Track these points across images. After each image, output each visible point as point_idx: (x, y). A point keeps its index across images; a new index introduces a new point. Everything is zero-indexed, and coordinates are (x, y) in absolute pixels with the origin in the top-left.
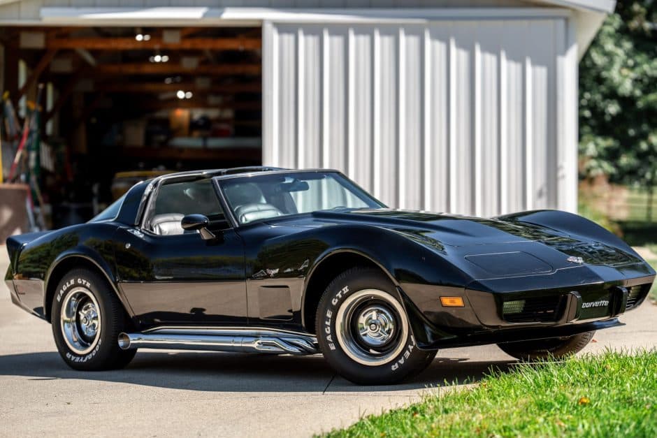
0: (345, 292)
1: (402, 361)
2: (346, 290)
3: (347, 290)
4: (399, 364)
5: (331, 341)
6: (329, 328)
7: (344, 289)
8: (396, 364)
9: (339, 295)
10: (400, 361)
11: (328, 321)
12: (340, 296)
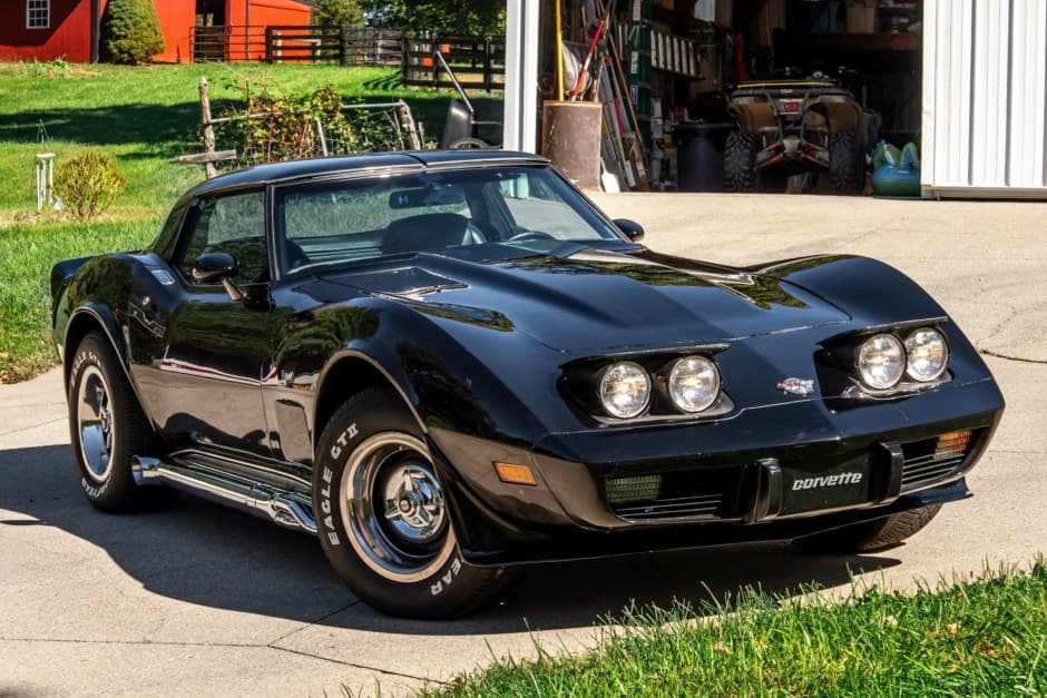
0: (352, 435)
1: (448, 579)
2: (353, 430)
3: (356, 432)
4: (443, 583)
5: (333, 527)
6: (328, 502)
7: (349, 430)
8: (439, 583)
9: (342, 439)
10: (445, 579)
11: (326, 489)
12: (345, 443)
